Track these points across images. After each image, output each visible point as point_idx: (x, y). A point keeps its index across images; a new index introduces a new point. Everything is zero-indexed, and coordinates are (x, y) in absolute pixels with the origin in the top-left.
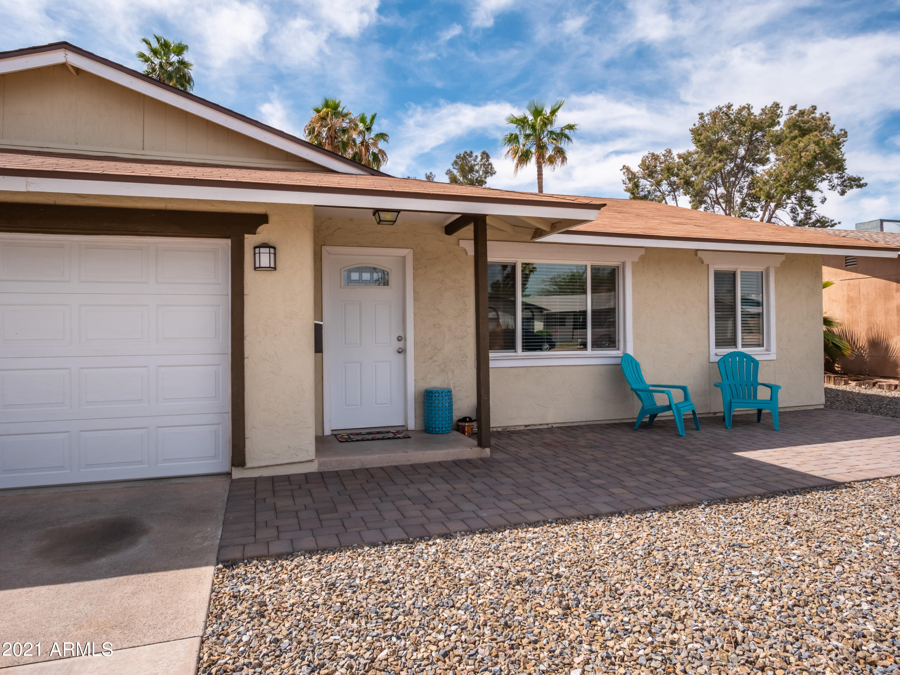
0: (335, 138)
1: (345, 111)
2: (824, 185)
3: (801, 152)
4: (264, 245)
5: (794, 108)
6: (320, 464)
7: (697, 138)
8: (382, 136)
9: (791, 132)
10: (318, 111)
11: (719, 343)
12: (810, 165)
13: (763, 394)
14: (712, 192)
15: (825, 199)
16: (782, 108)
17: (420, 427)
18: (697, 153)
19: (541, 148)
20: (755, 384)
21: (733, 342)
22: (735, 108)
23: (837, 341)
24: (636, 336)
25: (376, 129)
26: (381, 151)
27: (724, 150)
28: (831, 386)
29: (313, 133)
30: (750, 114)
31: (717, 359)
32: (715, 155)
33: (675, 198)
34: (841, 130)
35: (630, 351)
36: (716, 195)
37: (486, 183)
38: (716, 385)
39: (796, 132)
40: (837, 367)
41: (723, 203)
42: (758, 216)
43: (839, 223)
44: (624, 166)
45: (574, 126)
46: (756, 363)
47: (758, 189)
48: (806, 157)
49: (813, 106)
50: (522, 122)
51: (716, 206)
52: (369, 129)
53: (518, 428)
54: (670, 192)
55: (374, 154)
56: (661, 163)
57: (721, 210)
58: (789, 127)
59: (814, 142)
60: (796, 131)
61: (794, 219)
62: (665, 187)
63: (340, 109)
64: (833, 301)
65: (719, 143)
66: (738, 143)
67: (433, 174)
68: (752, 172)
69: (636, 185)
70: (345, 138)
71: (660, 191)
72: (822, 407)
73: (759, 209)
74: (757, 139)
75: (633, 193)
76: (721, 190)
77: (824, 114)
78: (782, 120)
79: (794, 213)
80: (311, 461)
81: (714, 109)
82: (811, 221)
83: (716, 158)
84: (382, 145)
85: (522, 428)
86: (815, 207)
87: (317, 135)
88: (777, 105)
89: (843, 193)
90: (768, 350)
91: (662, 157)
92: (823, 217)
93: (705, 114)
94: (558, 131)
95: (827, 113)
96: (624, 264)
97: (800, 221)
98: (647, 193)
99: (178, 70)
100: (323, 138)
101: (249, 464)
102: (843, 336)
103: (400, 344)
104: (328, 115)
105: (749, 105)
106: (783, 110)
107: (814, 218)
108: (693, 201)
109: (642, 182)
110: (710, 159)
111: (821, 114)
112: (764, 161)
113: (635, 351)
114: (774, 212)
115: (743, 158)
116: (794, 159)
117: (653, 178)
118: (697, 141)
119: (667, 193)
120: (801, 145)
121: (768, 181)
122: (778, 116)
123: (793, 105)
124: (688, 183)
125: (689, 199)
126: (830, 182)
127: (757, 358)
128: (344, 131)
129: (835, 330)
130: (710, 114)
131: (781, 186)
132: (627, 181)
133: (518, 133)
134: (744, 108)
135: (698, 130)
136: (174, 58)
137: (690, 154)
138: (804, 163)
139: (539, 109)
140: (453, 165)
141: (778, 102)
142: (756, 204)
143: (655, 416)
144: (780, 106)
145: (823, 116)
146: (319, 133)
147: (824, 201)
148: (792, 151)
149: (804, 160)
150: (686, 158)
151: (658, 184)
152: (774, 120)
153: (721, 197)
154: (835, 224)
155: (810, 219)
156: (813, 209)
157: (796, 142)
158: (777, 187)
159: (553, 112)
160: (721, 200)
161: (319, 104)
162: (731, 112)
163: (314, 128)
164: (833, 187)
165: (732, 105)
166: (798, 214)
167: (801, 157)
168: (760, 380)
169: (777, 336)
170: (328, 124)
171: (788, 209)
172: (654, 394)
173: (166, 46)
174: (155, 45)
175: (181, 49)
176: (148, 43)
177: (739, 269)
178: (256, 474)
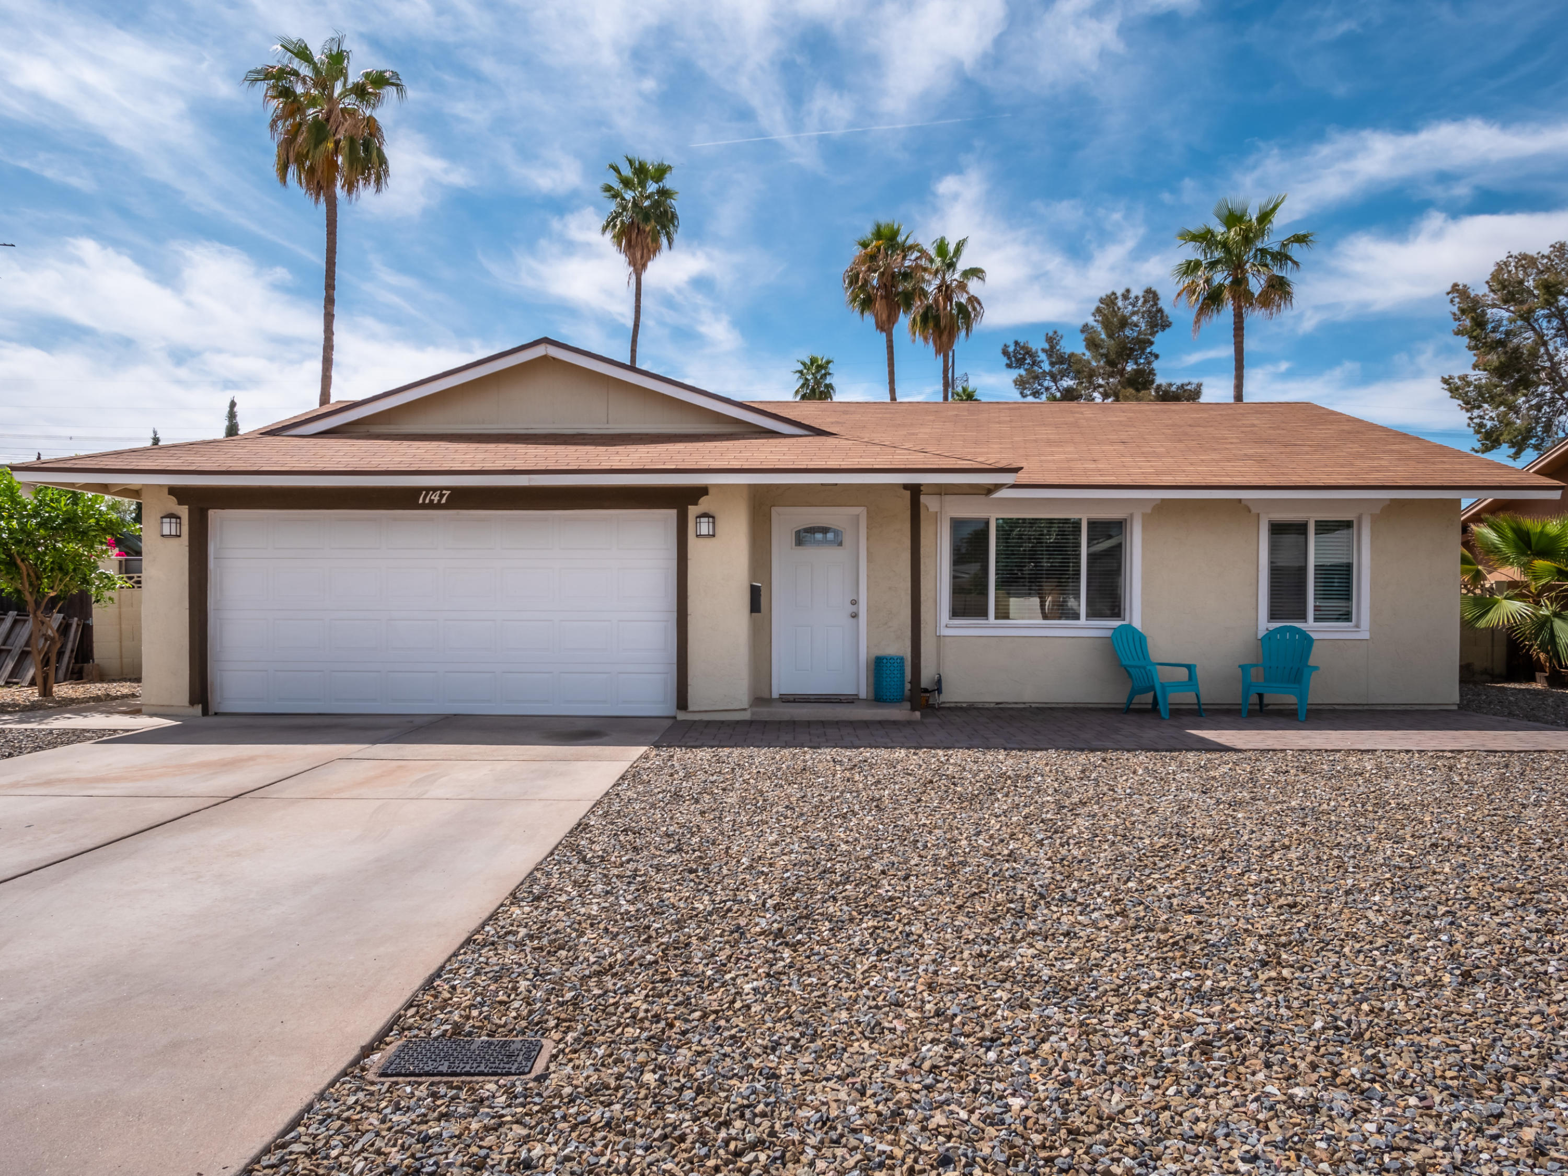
0: (893, 286)
1: (910, 242)
4: (705, 515)
6: (753, 714)
8: (976, 272)
10: (865, 245)
11: (1275, 613)
17: (871, 696)
19: (1239, 282)
20: (1304, 667)
21: (1300, 615)
24: (1145, 604)
25: (963, 265)
26: (973, 300)
29: (857, 282)
37: (1152, 343)
46: (1310, 641)
50: (1205, 238)
52: (951, 266)
53: (987, 706)
54: (1558, 330)
55: (959, 305)
62: (1545, 321)
63: (901, 239)
67: (1059, 333)
70: (909, 286)
71: (1533, 329)
72: (1455, 708)
80: (744, 710)
84: (973, 286)
85: (992, 705)
87: (863, 285)
90: (1357, 626)
91: (1544, 261)
94: (1276, 248)
96: (1132, 515)
98: (1503, 335)
99: (656, 204)
100: (873, 287)
101: (691, 708)
103: (853, 609)
104: (879, 250)
109: (1494, 313)
113: (1142, 622)
117: (1514, 304)
119: (1551, 332)
127: (1314, 636)
128: (906, 276)
133: (1201, 260)
136: (652, 187)
139: (1237, 213)
140: (1094, 315)
146: (866, 282)
151: (1528, 316)
159: (1265, 216)
161: (867, 232)
163: (858, 274)
169: (1373, 607)
170: (880, 267)
173: (641, 171)
174: (627, 172)
175: (661, 172)
176: (616, 170)
177: (1312, 518)
178: (697, 717)
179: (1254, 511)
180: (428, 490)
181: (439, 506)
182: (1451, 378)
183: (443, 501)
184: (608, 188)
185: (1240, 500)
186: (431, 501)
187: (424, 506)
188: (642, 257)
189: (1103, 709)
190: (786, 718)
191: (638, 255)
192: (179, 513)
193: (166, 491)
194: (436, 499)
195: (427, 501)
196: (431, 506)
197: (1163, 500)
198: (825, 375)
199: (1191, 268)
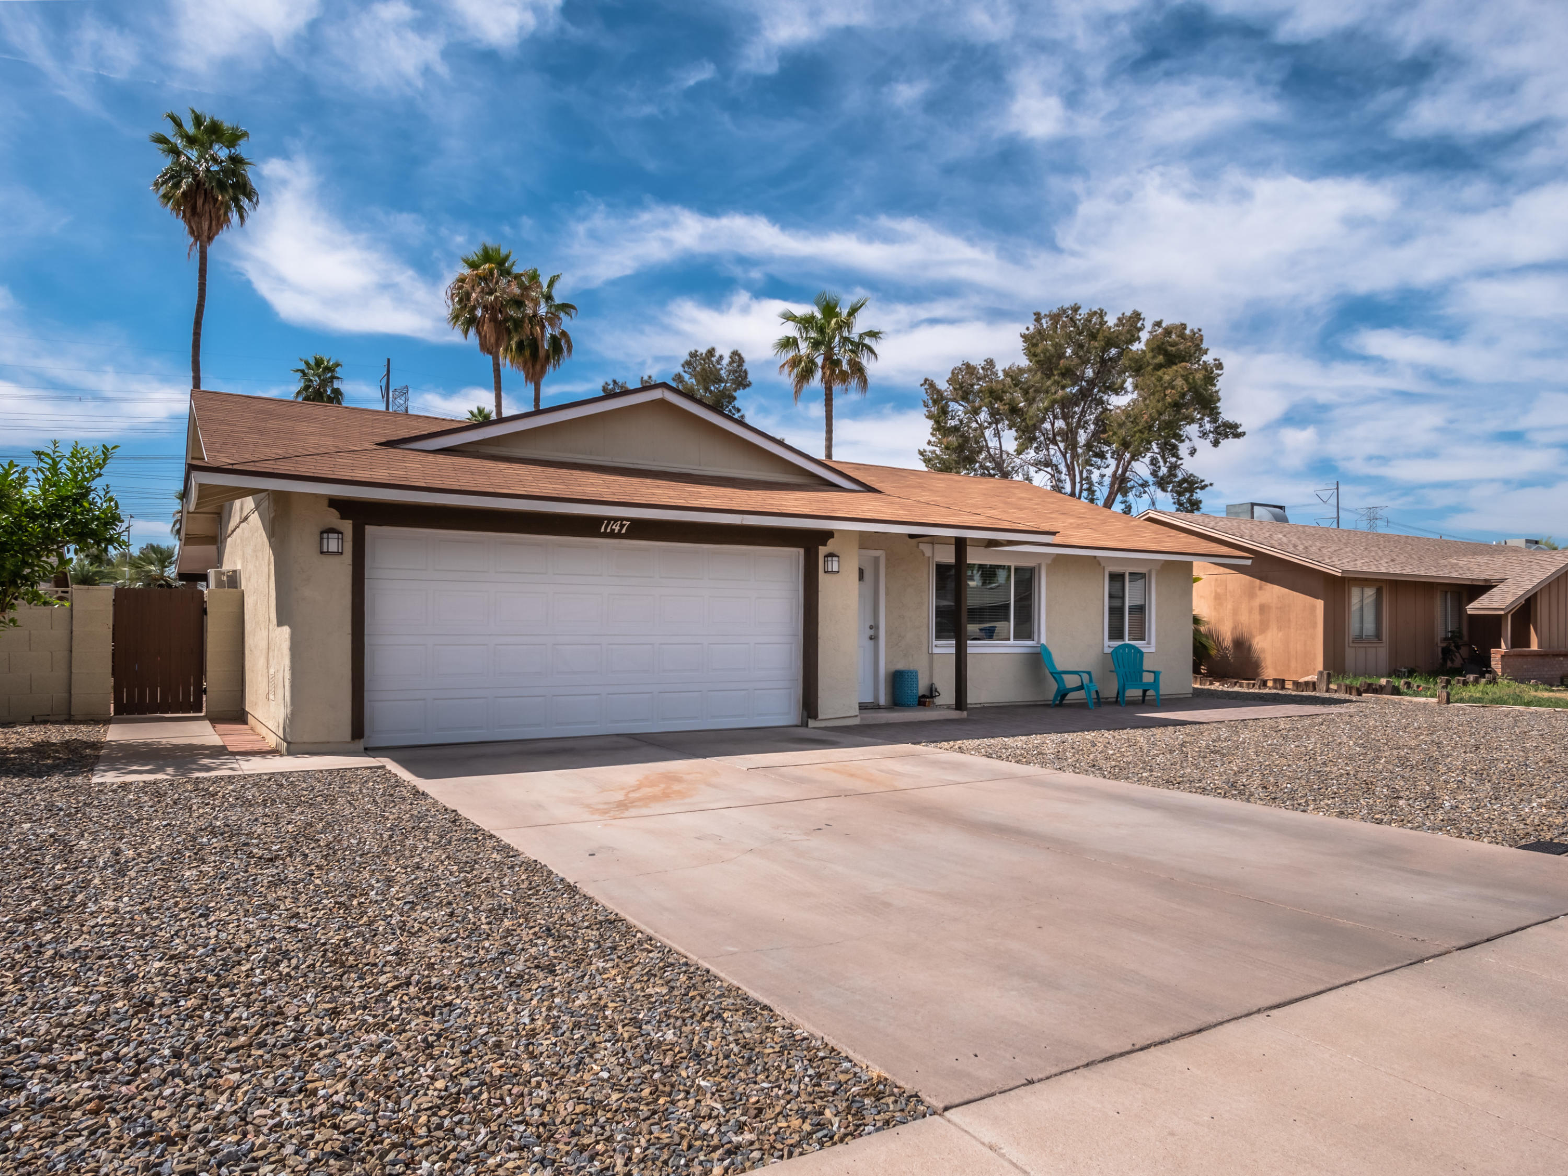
2: (1192, 430)
3: (1166, 388)
4: (832, 555)
5: (1158, 324)
6: (862, 719)
7: (1033, 350)
9: (1154, 357)
10: (473, 266)
11: (1111, 638)
12: (1177, 406)
13: (1148, 678)
14: (1047, 425)
15: (1195, 450)
16: (1144, 319)
17: (889, 703)
18: (1030, 370)
20: (1141, 671)
21: (1121, 637)
22: (1083, 312)
23: (1204, 640)
24: (1048, 629)
27: (1068, 373)
28: (1198, 686)
29: (468, 302)
30: (1103, 323)
31: (1110, 650)
32: (1056, 377)
33: (997, 434)
34: (1215, 360)
35: (1043, 641)
36: (1053, 430)
38: (1111, 671)
39: (1160, 359)
40: (1203, 669)
41: (1061, 442)
42: (1108, 466)
43: (1211, 484)
44: (926, 380)
45: (878, 333)
46: (1141, 653)
47: (1111, 433)
48: (1171, 395)
49: (1182, 324)
50: (806, 322)
51: (1051, 446)
54: (990, 424)
55: (553, 337)
56: (979, 379)
57: (1058, 454)
58: (1152, 350)
59: (1182, 376)
60: (1161, 357)
61: (1154, 474)
62: (983, 416)
64: (1201, 597)
65: (1062, 361)
66: (1085, 362)
68: (1100, 402)
69: (944, 411)
71: (977, 421)
72: (1191, 696)
73: (1108, 455)
74: (1110, 359)
75: (937, 422)
76: (1060, 424)
77: (1196, 330)
78: (1144, 336)
79: (1155, 465)
80: (856, 716)
81: (1055, 311)
82: (1177, 480)
83: (1057, 383)
86: (1181, 459)
88: (1137, 316)
89: (1216, 443)
90: (1149, 643)
91: (981, 371)
92: (1191, 475)
93: (1043, 314)
94: (857, 339)
95: (1200, 330)
96: (1040, 565)
97: (1162, 478)
98: (957, 423)
99: (229, 172)
101: (820, 717)
102: (1209, 635)
103: (872, 632)
105: (1102, 311)
106: (1145, 323)
107: (1180, 476)
108: (1020, 437)
109: (953, 406)
110: (1049, 383)
111: (1192, 331)
112: (1118, 390)
113: (1047, 641)
114: (1129, 463)
115: (1092, 383)
116: (1157, 396)
117: (968, 401)
118: (1031, 353)
119: (986, 424)
120: (1167, 378)
121: (1124, 423)
122: (1140, 329)
123: (1158, 320)
124: (1014, 410)
125: (1015, 434)
126: (1201, 426)
127: (1144, 650)
129: (1202, 629)
130: (1050, 316)
131: (1141, 431)
132: (930, 402)
133: (798, 336)
134: (1095, 313)
135: (1033, 338)
136: (222, 152)
137: (1021, 371)
138: (1169, 404)
139: (832, 305)
141: (1139, 310)
142: (1106, 448)
143: (1065, 695)
144: (1142, 316)
145: (1194, 334)
147: (1193, 452)
148: (1155, 386)
149: (1169, 400)
150: (1013, 375)
151: (976, 411)
152: (1133, 336)
153: (1059, 433)
154: (1206, 486)
155: (1175, 476)
156: (1179, 462)
157: (1160, 373)
158: (1135, 432)
159: (853, 311)
160: (1059, 438)
162: (1078, 317)
163: (468, 294)
164: (1204, 435)
165: (1079, 308)
166: (1159, 467)
167: (1165, 395)
168: (1145, 668)
169: (1157, 630)
170: (494, 291)
171: (1147, 460)
172: (1065, 677)
173: (215, 131)
174: (190, 129)
175: (234, 138)
176: (178, 124)
177: (1127, 570)
178: (823, 724)
179: (1103, 564)
180: (610, 519)
181: (619, 536)
182: (925, 451)
183: (624, 531)
184: (161, 139)
185: (1095, 557)
186: (613, 530)
187: (606, 535)
188: (210, 228)
189: (1030, 705)
190: (883, 721)
191: (206, 226)
192: (341, 529)
193: (326, 502)
194: (617, 529)
195: (608, 530)
196: (612, 535)
197: (1058, 555)
198: (333, 378)
199: (788, 343)
